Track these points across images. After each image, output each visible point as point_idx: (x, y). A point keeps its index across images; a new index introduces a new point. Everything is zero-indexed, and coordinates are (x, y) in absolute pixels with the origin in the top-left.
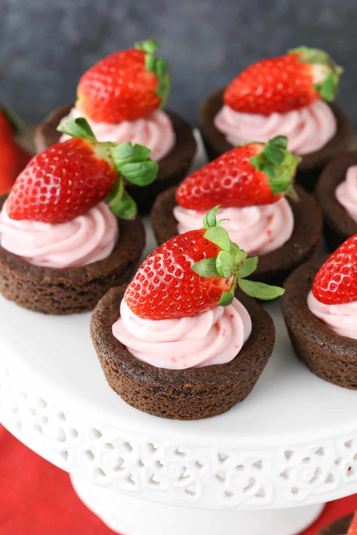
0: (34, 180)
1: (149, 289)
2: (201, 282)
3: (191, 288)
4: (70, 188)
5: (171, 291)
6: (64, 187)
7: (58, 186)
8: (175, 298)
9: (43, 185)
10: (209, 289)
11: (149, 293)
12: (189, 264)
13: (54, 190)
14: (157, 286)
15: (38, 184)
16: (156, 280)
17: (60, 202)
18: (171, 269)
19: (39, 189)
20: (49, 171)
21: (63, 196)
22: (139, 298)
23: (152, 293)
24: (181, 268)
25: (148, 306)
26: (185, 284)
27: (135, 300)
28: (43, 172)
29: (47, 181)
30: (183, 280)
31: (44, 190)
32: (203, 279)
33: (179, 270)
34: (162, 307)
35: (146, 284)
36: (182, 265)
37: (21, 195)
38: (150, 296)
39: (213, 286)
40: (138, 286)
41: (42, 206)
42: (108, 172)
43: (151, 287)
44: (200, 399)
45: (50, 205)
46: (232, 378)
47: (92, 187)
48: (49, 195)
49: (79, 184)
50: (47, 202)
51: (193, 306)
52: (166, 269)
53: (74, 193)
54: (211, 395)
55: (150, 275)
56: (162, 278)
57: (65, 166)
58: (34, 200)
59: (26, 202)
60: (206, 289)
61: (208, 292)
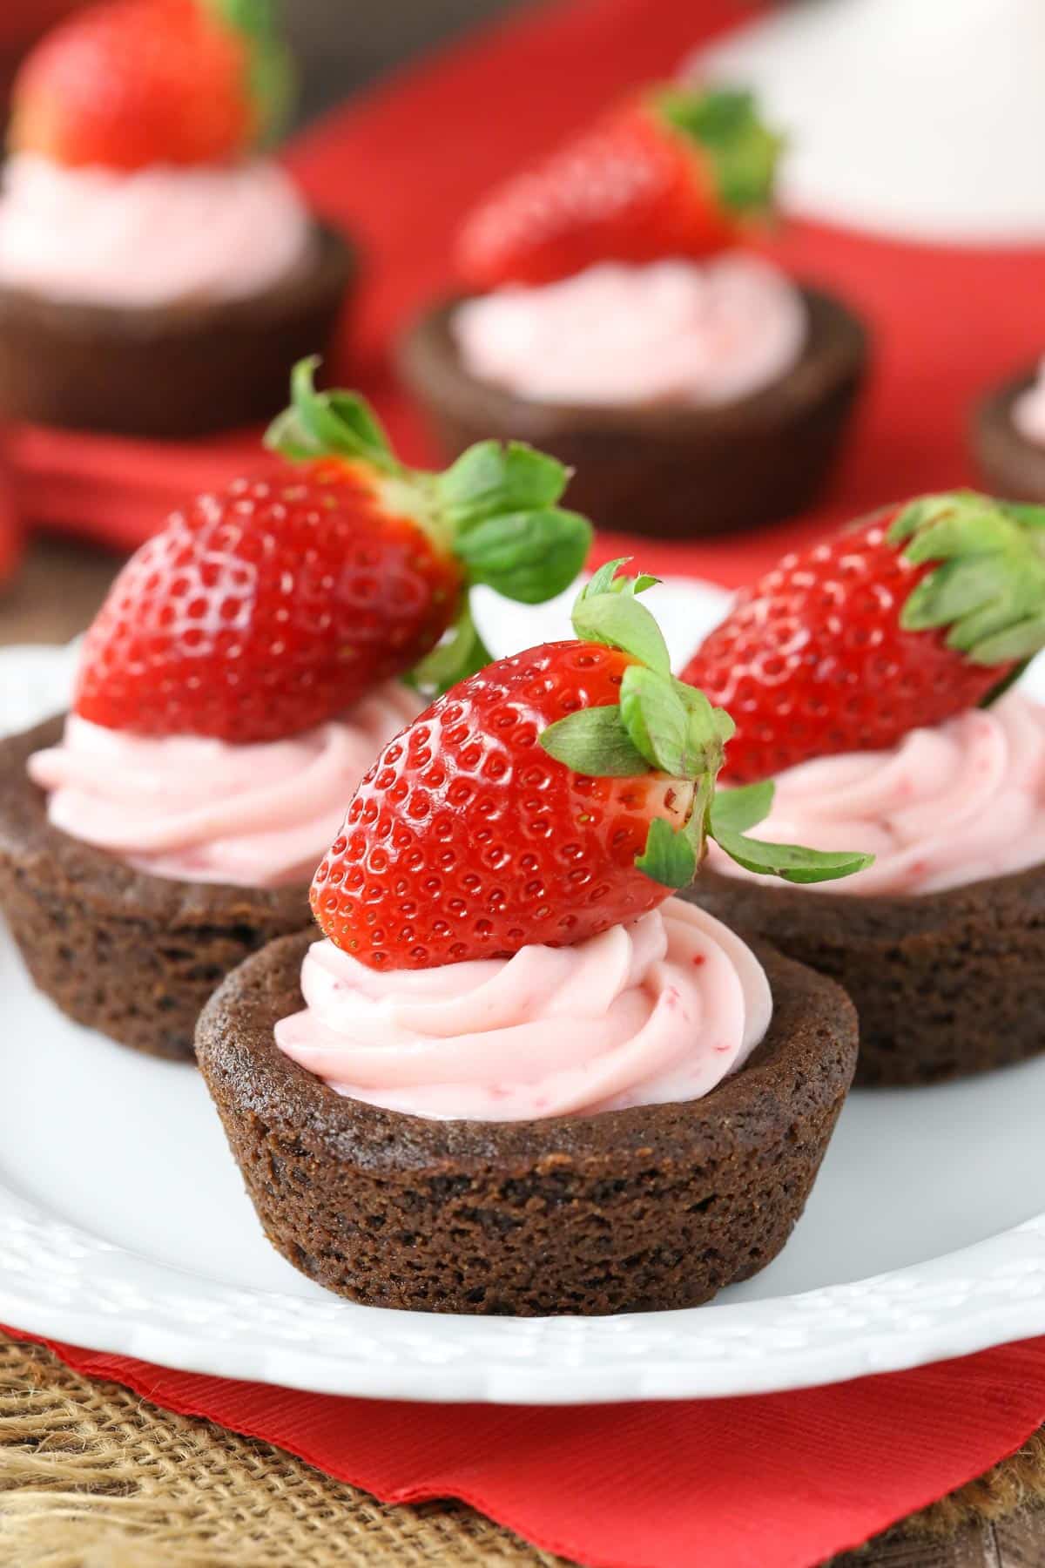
0: (167, 579)
1: (396, 844)
2: (574, 797)
3: (544, 823)
4: (288, 602)
5: (471, 840)
6: (267, 598)
7: (246, 590)
8: (488, 864)
9: (196, 591)
10: (607, 820)
11: (394, 859)
12: (531, 729)
13: (231, 608)
14: (420, 825)
15: (179, 588)
16: (420, 807)
17: (247, 651)
18: (468, 757)
19: (180, 606)
20: (217, 543)
21: (263, 627)
22: (363, 887)
23: (405, 859)
24: (503, 748)
25: (394, 912)
26: (520, 806)
27: (350, 893)
28: (200, 550)
29: (210, 575)
30: (513, 791)
31: (198, 609)
32: (584, 782)
33: (495, 755)
34: (446, 909)
35: (385, 827)
36: (504, 738)
37: (122, 630)
38: (400, 869)
39: (622, 809)
40: (357, 842)
41: (188, 667)
42: (423, 562)
43: (403, 835)
44: (602, 1222)
45: (216, 662)
46: (711, 1138)
47: (362, 603)
48: (211, 622)
49: (318, 589)
50: (205, 648)
51: (556, 890)
52: (450, 761)
53: (303, 621)
54: (638, 1204)
55: (396, 796)
56: (438, 795)
57: (271, 527)
58: (163, 644)
59: (136, 654)
60: (596, 823)
61: (602, 833)
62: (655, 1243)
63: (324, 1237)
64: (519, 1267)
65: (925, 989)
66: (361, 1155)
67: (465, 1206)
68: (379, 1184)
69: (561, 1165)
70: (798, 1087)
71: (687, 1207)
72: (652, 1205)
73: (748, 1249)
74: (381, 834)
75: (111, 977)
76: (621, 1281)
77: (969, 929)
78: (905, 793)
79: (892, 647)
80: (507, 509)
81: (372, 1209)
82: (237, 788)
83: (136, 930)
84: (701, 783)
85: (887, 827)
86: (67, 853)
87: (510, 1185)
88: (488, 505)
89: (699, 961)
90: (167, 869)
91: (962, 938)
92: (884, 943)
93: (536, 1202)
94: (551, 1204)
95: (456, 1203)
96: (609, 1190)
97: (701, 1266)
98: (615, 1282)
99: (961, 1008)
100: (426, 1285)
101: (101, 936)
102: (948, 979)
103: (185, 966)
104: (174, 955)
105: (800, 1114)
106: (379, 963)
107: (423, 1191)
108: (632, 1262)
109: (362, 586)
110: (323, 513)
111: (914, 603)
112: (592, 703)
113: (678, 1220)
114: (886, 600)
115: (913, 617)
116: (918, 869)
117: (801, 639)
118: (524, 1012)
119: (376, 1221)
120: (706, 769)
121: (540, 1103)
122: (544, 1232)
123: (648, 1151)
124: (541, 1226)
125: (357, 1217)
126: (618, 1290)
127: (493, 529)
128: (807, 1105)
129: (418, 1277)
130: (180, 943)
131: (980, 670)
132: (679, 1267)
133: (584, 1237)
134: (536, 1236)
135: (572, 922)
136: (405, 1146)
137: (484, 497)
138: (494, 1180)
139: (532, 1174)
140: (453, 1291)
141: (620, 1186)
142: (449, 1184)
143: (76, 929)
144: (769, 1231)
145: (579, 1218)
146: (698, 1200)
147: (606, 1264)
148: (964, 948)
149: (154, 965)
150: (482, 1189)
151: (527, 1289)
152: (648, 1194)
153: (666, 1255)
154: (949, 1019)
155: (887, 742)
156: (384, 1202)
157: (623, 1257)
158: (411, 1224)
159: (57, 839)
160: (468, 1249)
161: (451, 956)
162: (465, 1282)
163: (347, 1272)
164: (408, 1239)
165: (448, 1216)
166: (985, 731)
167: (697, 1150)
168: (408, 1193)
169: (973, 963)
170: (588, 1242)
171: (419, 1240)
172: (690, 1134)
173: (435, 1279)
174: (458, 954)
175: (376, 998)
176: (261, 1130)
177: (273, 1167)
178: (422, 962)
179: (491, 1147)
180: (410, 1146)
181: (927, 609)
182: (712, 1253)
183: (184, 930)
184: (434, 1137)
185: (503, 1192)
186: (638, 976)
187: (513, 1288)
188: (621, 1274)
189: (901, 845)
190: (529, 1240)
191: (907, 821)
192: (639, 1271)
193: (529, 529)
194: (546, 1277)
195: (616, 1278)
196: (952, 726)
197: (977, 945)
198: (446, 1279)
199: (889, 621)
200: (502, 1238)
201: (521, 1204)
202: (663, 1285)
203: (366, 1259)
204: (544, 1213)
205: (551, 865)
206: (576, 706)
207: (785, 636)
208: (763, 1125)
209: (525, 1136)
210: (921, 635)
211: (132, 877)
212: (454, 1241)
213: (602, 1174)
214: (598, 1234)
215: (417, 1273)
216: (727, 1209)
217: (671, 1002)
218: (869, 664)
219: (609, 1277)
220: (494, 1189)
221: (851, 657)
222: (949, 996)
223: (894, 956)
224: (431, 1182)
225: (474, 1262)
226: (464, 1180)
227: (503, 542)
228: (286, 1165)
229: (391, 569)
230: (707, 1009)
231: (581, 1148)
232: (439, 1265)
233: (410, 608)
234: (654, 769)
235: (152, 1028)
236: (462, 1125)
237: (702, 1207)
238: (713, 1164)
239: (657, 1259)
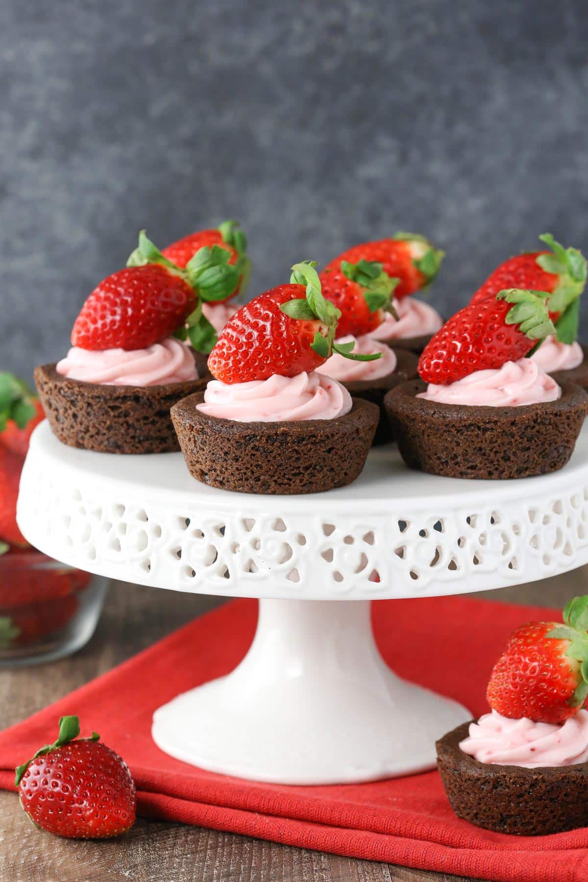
2: (291, 326)
10: (301, 334)
32: (294, 321)
39: (305, 331)
60: (298, 333)
61: (299, 337)
63: (210, 463)
64: (271, 468)
67: (255, 446)
69: (285, 431)
71: (325, 450)
76: (304, 474)
87: (269, 437)
89: (329, 387)
95: (252, 445)
98: (302, 475)
112: (297, 298)
121: (279, 417)
122: (279, 455)
124: (279, 452)
125: (221, 453)
126: (303, 478)
133: (292, 457)
134: (277, 456)
135: (290, 367)
138: (264, 436)
139: (276, 434)
140: (251, 478)
141: (303, 439)
146: (328, 448)
151: (274, 476)
153: (318, 467)
157: (304, 466)
160: (256, 461)
162: (254, 474)
168: (237, 442)
170: (293, 459)
171: (240, 459)
172: (325, 426)
178: (243, 380)
184: (247, 426)
185: (267, 440)
186: (309, 389)
187: (270, 475)
190: (275, 458)
200: (266, 457)
203: (224, 469)
206: (292, 299)
212: (251, 458)
213: (298, 434)
214: (296, 456)
217: (320, 393)
220: (264, 438)
225: (257, 466)
228: (199, 438)
230: (331, 399)
234: (316, 318)
237: (329, 451)
238: (333, 435)
239: (314, 468)
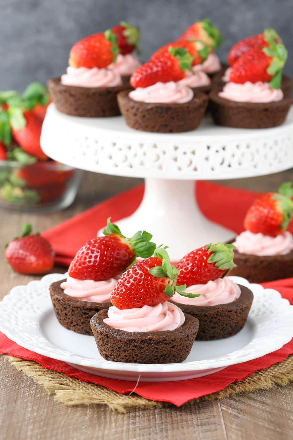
0: (85, 252)
1: (124, 288)
2: (154, 280)
3: (149, 285)
4: (106, 256)
5: (137, 287)
6: (102, 255)
7: (99, 254)
8: (139, 291)
9: (90, 254)
10: (159, 285)
11: (124, 291)
12: (147, 270)
13: (96, 257)
14: (128, 285)
15: (87, 254)
16: (129, 282)
17: (99, 264)
18: (137, 274)
19: (87, 257)
20: (94, 246)
21: (101, 260)
22: (119, 295)
23: (126, 291)
24: (142, 273)
25: (124, 299)
26: (145, 282)
27: (116, 296)
28: (91, 247)
29: (93, 252)
30: (144, 279)
31: (91, 257)
32: (155, 278)
33: (141, 274)
34: (132, 299)
35: (123, 286)
36: (143, 271)
37: (77, 261)
38: (125, 292)
39: (161, 283)
40: (118, 288)
41: (89, 267)
42: (128, 251)
43: (126, 287)
44: (157, 348)
45: (94, 266)
46: (175, 335)
47: (118, 257)
48: (93, 260)
49: (111, 254)
50: (92, 264)
51: (150, 296)
52: (134, 275)
53: (108, 259)
54: (163, 345)
55: (125, 281)
56: (132, 281)
57: (103, 244)
58: (84, 263)
59: (80, 265)
60: (157, 285)
61: (158, 286)
62: (165, 353)
63: (111, 352)
64: (143, 356)
65: (211, 322)
66: (118, 336)
67: (135, 345)
68: (121, 341)
69: (150, 338)
70: (189, 329)
71: (170, 347)
72: (165, 346)
73: (180, 357)
74: (122, 287)
75: (74, 318)
76: (160, 359)
77: (218, 311)
78: (208, 290)
79: (206, 266)
80: (142, 241)
81: (119, 346)
82: (96, 287)
83: (79, 309)
84: (174, 281)
85: (205, 296)
86: (67, 297)
88: (139, 241)
89: (173, 311)
90: (84, 300)
91: (217, 313)
92: (204, 313)
93: (146, 344)
94: (148, 345)
95: (133, 344)
96: (158, 343)
97: (172, 358)
98: (158, 360)
99: (216, 326)
100: (128, 359)
101: (73, 310)
102: (214, 320)
103: (87, 316)
104: (85, 314)
105: (189, 333)
106: (121, 308)
107: (128, 342)
108: (161, 356)
109: (118, 254)
110: (112, 242)
111: (210, 258)
112: (157, 266)
113: (169, 349)
114: (205, 258)
115: (209, 261)
116: (210, 302)
117: (191, 264)
118: (145, 315)
119: (119, 348)
120: (175, 278)
121: (147, 329)
122: (147, 350)
123: (165, 336)
124: (147, 348)
125: (117, 347)
126: (159, 361)
127: (140, 245)
128: (190, 332)
129: (126, 358)
130: (86, 312)
131: (221, 271)
132: (169, 358)
133: (154, 351)
134: (146, 350)
135: (153, 302)
136: (125, 335)
137: (139, 239)
138: (140, 340)
139: (146, 339)
140: (132, 360)
141: (160, 342)
142: (132, 341)
143: (68, 310)
144: (184, 354)
145: (153, 347)
146: (172, 346)
147: (157, 356)
148: (217, 315)
149: (82, 315)
150: (138, 342)
151: (144, 360)
152: (164, 344)
153: (167, 355)
154: (214, 327)
155: (205, 283)
156: (121, 344)
157: (160, 355)
158: (126, 348)
159: (65, 295)
160: (135, 352)
161: (133, 307)
162: (134, 359)
163: (115, 358)
164: (125, 351)
165: (132, 346)
166: (221, 281)
167: (172, 337)
168: (125, 343)
169: (218, 318)
170: (154, 352)
171: (127, 351)
172: (171, 334)
173: (129, 358)
174: (134, 307)
175: (120, 314)
176: (101, 333)
177: (103, 340)
178: (128, 308)
179: (139, 335)
180: (126, 335)
181: (212, 259)
182: (174, 356)
183: (87, 309)
184: (130, 334)
185: (141, 342)
186: (163, 312)
187: (142, 360)
188: (159, 358)
189: (207, 299)
190: (145, 351)
191: (207, 295)
192: (162, 358)
193: (146, 245)
194: (147, 358)
195: (159, 359)
196: (216, 281)
197: (219, 314)
198: (131, 358)
199: (206, 261)
200: (140, 351)
201: (144, 345)
202: (166, 361)
203: (118, 355)
204: (147, 346)
205: (149, 291)
206: (154, 266)
207: (188, 264)
208: (183, 334)
209: (144, 334)
210: (211, 264)
211: (78, 301)
212: (132, 351)
213: (157, 340)
214: (156, 350)
215: (126, 357)
216: (177, 348)
217: (169, 315)
218: (202, 268)
219: (158, 359)
221: (199, 267)
222: (215, 323)
223: (205, 315)
224: (129, 340)
225: (136, 355)
226: (135, 340)
227: (142, 247)
228: (105, 339)
229: (123, 252)
230: (174, 318)
231: (154, 336)
232: (130, 356)
233: (126, 258)
234: (167, 277)
235: (80, 327)
236: (134, 332)
237: (173, 347)
238: (175, 339)
239: (165, 356)
